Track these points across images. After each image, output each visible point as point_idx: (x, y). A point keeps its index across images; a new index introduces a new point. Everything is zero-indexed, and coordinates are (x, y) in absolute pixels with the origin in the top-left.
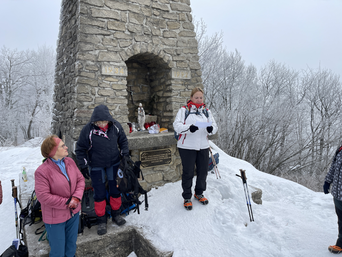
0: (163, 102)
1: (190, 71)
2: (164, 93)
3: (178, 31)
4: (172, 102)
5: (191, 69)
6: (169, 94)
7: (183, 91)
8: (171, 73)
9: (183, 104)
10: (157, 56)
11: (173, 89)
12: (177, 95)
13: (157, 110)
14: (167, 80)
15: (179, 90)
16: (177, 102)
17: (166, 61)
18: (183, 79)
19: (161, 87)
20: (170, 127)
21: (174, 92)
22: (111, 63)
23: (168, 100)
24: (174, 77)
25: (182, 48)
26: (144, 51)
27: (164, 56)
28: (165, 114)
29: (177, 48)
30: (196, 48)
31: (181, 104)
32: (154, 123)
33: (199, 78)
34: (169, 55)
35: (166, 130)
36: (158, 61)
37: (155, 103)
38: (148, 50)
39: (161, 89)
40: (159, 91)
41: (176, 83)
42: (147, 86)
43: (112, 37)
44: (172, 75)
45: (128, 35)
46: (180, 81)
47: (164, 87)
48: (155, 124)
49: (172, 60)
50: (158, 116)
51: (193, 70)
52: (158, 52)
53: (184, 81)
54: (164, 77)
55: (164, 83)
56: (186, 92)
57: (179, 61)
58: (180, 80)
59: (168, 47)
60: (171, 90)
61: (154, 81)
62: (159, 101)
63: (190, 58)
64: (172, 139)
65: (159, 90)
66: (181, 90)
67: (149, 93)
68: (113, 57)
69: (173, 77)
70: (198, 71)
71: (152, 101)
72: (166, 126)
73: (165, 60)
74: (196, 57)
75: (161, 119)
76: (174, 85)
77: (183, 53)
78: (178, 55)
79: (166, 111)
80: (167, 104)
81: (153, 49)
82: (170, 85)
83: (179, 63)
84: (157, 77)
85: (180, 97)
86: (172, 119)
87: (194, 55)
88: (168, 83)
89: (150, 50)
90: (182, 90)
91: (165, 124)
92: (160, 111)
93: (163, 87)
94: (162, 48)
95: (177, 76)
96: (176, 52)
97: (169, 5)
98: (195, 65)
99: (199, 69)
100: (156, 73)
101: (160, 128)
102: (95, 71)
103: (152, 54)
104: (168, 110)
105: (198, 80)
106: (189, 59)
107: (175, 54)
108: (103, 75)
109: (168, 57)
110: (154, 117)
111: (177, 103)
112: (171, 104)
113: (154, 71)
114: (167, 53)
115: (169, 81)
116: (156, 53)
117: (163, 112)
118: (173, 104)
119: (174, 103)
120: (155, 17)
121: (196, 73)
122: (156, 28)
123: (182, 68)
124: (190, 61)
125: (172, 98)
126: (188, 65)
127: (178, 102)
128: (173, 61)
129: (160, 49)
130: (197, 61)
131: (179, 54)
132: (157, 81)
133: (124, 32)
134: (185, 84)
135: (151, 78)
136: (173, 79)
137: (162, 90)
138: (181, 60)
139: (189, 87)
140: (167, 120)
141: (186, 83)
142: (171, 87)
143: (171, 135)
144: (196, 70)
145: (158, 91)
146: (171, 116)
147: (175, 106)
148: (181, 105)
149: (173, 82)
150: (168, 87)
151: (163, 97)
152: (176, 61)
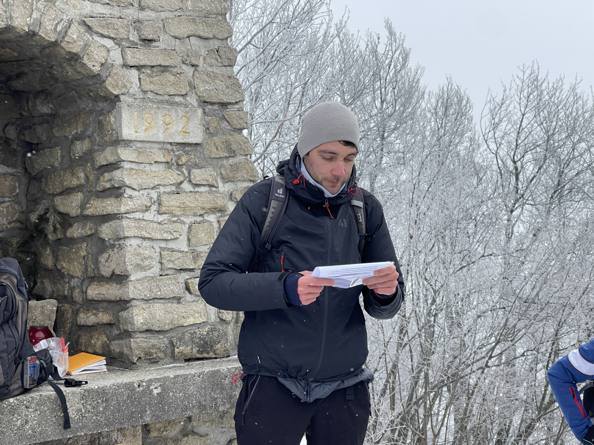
0: (83, 239)
1: (200, 111)
2: (87, 203)
4: (125, 238)
5: (204, 103)
6: (109, 206)
7: (173, 193)
8: (119, 118)
9: (171, 245)
10: (55, 44)
11: (127, 183)
12: (147, 209)
13: (57, 275)
14: (103, 146)
15: (153, 188)
16: (144, 238)
17: (97, 69)
18: (171, 141)
19: (73, 174)
20: (115, 347)
21: (130, 197)
23: (106, 230)
24: (132, 131)
25: (163, 15)
27: (86, 45)
28: (94, 291)
29: (142, 15)
30: (220, 18)
31: (163, 245)
32: (40, 334)
33: (237, 136)
34: (109, 43)
35: (99, 363)
36: (61, 66)
37: (47, 243)
38: (11, 18)
39: (75, 182)
40: (68, 191)
41: (141, 159)
42: (10, 170)
44: (123, 125)
46: (155, 151)
47: (87, 177)
48: (48, 335)
49: (119, 61)
50: (62, 299)
51: (212, 104)
52: (59, 28)
53: (173, 150)
54: (88, 133)
55: (88, 157)
56: (182, 198)
57: (153, 67)
58: (157, 146)
59: (101, 9)
60: (119, 188)
61: (43, 149)
62: (68, 234)
63: (198, 55)
64: (125, 402)
65: (67, 189)
66: (162, 189)
67: (19, 203)
69: (127, 132)
70: (231, 111)
71: (32, 238)
72: (99, 343)
73: (90, 65)
74: (222, 53)
75: (76, 313)
76: (132, 169)
77: (166, 37)
78: (147, 41)
79: (99, 279)
80: (103, 246)
81: (35, 15)
82: (114, 166)
83: (149, 76)
84: (57, 134)
85: (161, 218)
86: (124, 314)
87: (215, 44)
88: (105, 157)
89: (21, 21)
90: (168, 189)
91: (91, 337)
92: (73, 277)
93: (82, 175)
94: (77, 12)
95: (146, 130)
96: (138, 30)
98: (221, 85)
99: (237, 103)
100: (53, 116)
101: (70, 355)
103: (32, 34)
104: (106, 272)
105: (234, 147)
106: (194, 62)
107: (134, 37)
109: (102, 49)
110: (43, 307)
111: (146, 243)
112: (121, 247)
113: (45, 109)
114: (97, 33)
115: (109, 149)
116: (48, 33)
117: (86, 282)
118: (129, 248)
119: (134, 242)
121: (224, 118)
123: (167, 97)
124: (199, 69)
125: (125, 222)
126: (190, 84)
127: (149, 239)
128: (126, 66)
129: (64, 17)
130: (228, 68)
131: (150, 41)
132: (58, 152)
134: (178, 165)
135: (28, 139)
136: (128, 143)
137: (79, 188)
138: (160, 66)
139: (198, 175)
140: (104, 318)
141: (184, 159)
142: (117, 174)
143: (118, 386)
144: (224, 105)
145: (61, 194)
146: (120, 300)
147: (139, 254)
148: (164, 253)
149: (125, 154)
150: (106, 174)
151: (86, 218)
152: (138, 68)
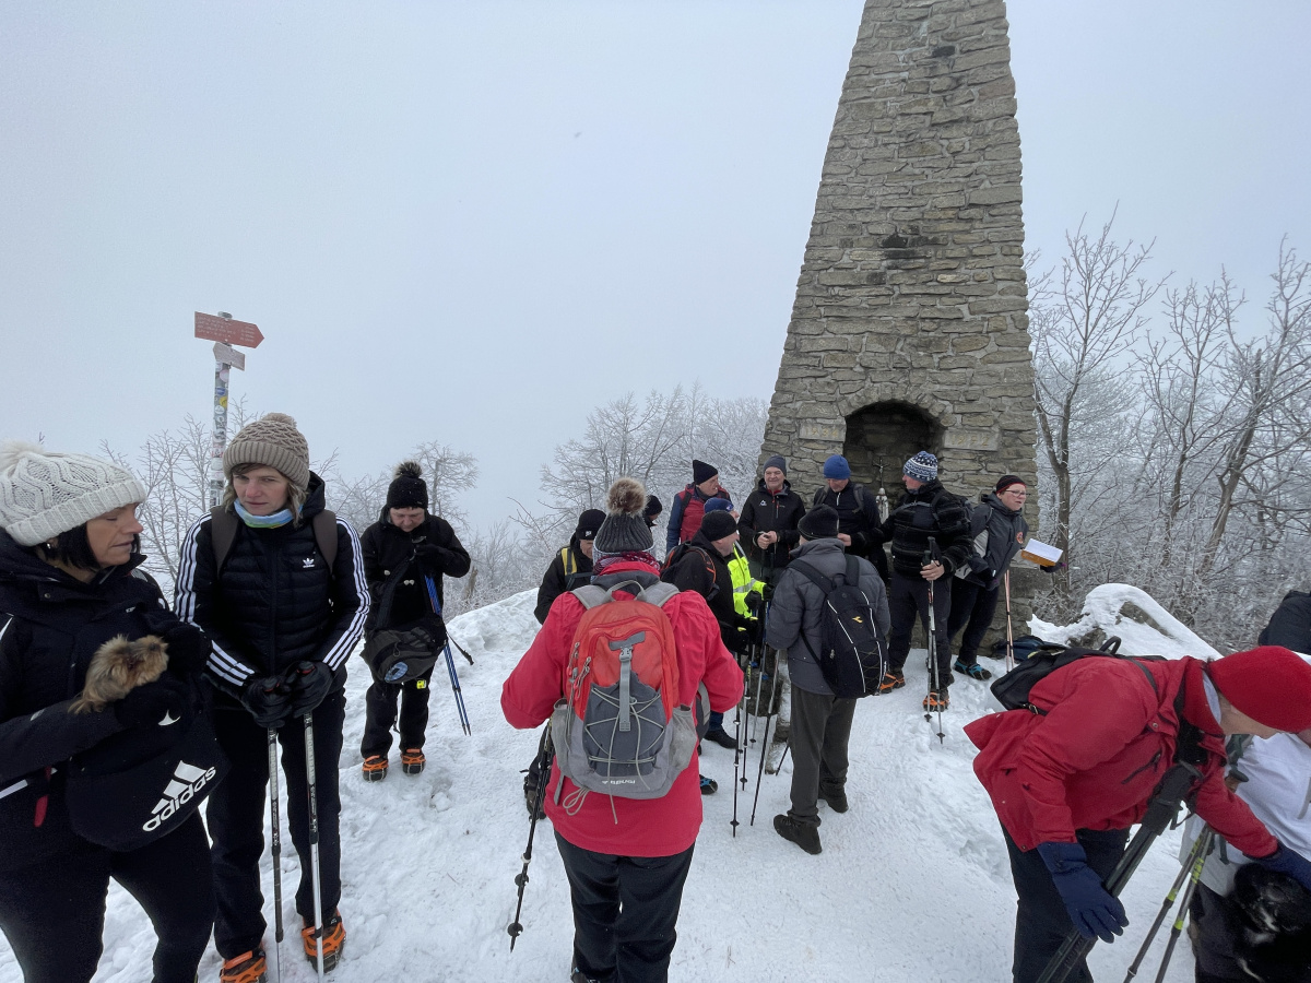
1: (999, 435)
3: (979, 355)
5: (1003, 431)
8: (944, 437)
10: (917, 405)
12: (955, 481)
15: (959, 471)
17: (936, 415)
18: (975, 449)
21: (945, 474)
22: (818, 421)
24: (951, 444)
25: (985, 387)
26: (888, 398)
27: (932, 404)
29: (971, 388)
30: (1027, 385)
33: (1026, 448)
34: (946, 403)
38: (895, 395)
41: (956, 457)
43: (828, 379)
44: (946, 440)
45: (860, 373)
46: (965, 453)
49: (951, 411)
51: (1010, 431)
52: (919, 398)
53: (977, 454)
56: (979, 477)
57: (972, 413)
58: (966, 451)
59: (945, 387)
63: (1005, 406)
66: (966, 472)
68: (823, 410)
69: (947, 444)
70: (1024, 435)
73: (933, 413)
74: (1023, 404)
76: (949, 461)
77: (984, 398)
78: (971, 401)
81: (907, 393)
83: (969, 417)
85: (963, 485)
87: (1019, 399)
89: (899, 396)
94: (931, 390)
95: (960, 443)
96: (966, 396)
97: (964, 308)
98: (1019, 421)
99: (1029, 430)
102: (789, 434)
105: (1023, 453)
106: (1002, 410)
107: (963, 399)
108: (801, 440)
109: (942, 406)
114: (940, 398)
116: (912, 400)
120: (925, 334)
121: (1017, 438)
122: (922, 353)
123: (979, 428)
124: (1004, 413)
126: (995, 421)
128: (954, 413)
129: (923, 393)
130: (1027, 412)
131: (973, 400)
133: (851, 369)
134: (979, 461)
136: (948, 449)
138: (977, 412)
139: (993, 467)
141: (983, 458)
144: (1019, 431)
149: (947, 454)
152: (962, 414)
